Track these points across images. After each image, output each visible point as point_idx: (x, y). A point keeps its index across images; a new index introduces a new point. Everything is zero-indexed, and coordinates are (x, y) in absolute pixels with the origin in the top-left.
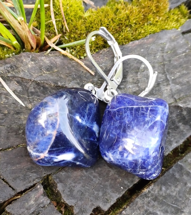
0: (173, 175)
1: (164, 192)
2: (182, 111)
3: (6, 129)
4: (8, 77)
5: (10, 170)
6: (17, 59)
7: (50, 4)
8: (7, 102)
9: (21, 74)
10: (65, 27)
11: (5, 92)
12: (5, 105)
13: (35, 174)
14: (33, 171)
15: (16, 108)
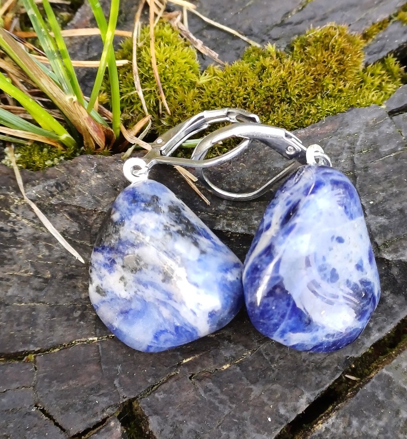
0: (373, 396)
1: (355, 430)
2: (389, 267)
3: (47, 310)
4: (52, 205)
5: (56, 391)
6: (68, 168)
7: (131, 59)
8: (50, 256)
9: (76, 198)
10: (162, 104)
11: (45, 235)
12: (45, 261)
13: (105, 399)
14: (101, 392)
15: (67, 266)
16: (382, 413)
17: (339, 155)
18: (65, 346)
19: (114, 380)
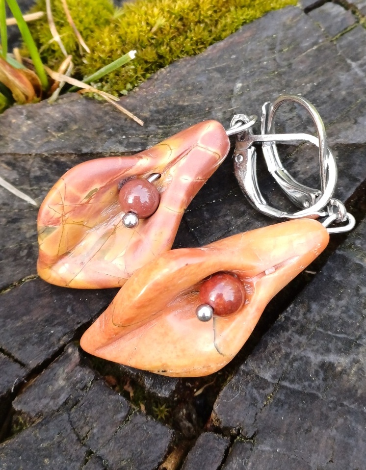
0: (330, 278)
1: (316, 314)
5: (11, 328)
7: (45, 11)
9: (9, 146)
13: (60, 328)
14: (56, 322)
15: (10, 212)
16: (342, 293)
17: (260, 58)
18: (15, 285)
19: (67, 308)
